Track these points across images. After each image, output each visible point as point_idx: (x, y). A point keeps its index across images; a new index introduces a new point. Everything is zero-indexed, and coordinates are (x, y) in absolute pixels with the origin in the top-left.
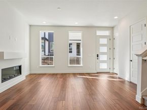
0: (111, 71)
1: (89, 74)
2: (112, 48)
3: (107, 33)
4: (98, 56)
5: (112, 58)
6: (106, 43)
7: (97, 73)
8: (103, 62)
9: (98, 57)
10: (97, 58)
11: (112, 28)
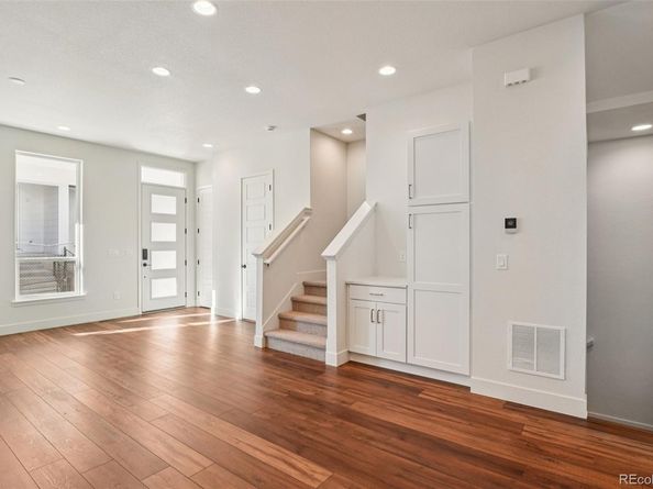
0: (190, 304)
1: (114, 322)
2: (190, 230)
3: (177, 179)
4: (145, 254)
5: (191, 261)
6: (173, 211)
7: (145, 314)
8: (165, 274)
9: (145, 257)
10: (141, 261)
11: (192, 167)
